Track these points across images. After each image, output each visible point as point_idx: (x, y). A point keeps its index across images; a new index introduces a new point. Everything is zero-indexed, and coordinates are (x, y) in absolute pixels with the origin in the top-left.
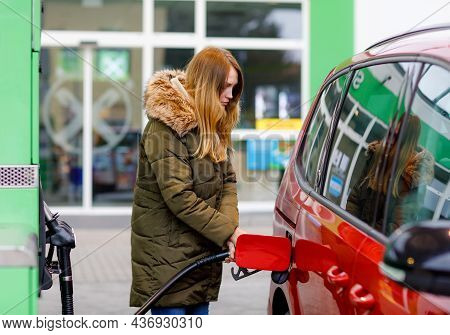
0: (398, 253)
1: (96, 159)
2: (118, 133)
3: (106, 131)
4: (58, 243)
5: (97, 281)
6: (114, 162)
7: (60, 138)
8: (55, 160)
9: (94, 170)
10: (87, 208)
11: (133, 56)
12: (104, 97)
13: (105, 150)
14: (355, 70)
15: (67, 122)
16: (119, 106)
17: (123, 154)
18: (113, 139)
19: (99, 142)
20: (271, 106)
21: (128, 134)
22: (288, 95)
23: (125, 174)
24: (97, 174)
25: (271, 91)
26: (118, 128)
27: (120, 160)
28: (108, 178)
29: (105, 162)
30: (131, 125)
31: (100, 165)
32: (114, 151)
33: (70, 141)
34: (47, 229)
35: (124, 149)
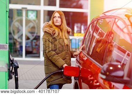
0: (104, 71)
1: (27, 44)
2: (33, 36)
3: (30, 35)
4: (14, 66)
5: (27, 80)
6: (32, 45)
7: (16, 37)
8: (15, 43)
9: (26, 47)
10: (24, 58)
11: (38, 12)
12: (29, 25)
13: (29, 41)
14: (98, 20)
15: (18, 32)
16: (33, 28)
17: (35, 42)
18: (32, 38)
19: (28, 38)
20: (79, 29)
21: (36, 36)
22: (84, 26)
23: (35, 48)
24: (27, 48)
25: (79, 25)
26: (33, 34)
27: (34, 44)
28: (30, 49)
29: (29, 45)
30: (37, 33)
31: (28, 46)
32: (32, 41)
33: (19, 38)
34: (11, 63)
35: (35, 41)
